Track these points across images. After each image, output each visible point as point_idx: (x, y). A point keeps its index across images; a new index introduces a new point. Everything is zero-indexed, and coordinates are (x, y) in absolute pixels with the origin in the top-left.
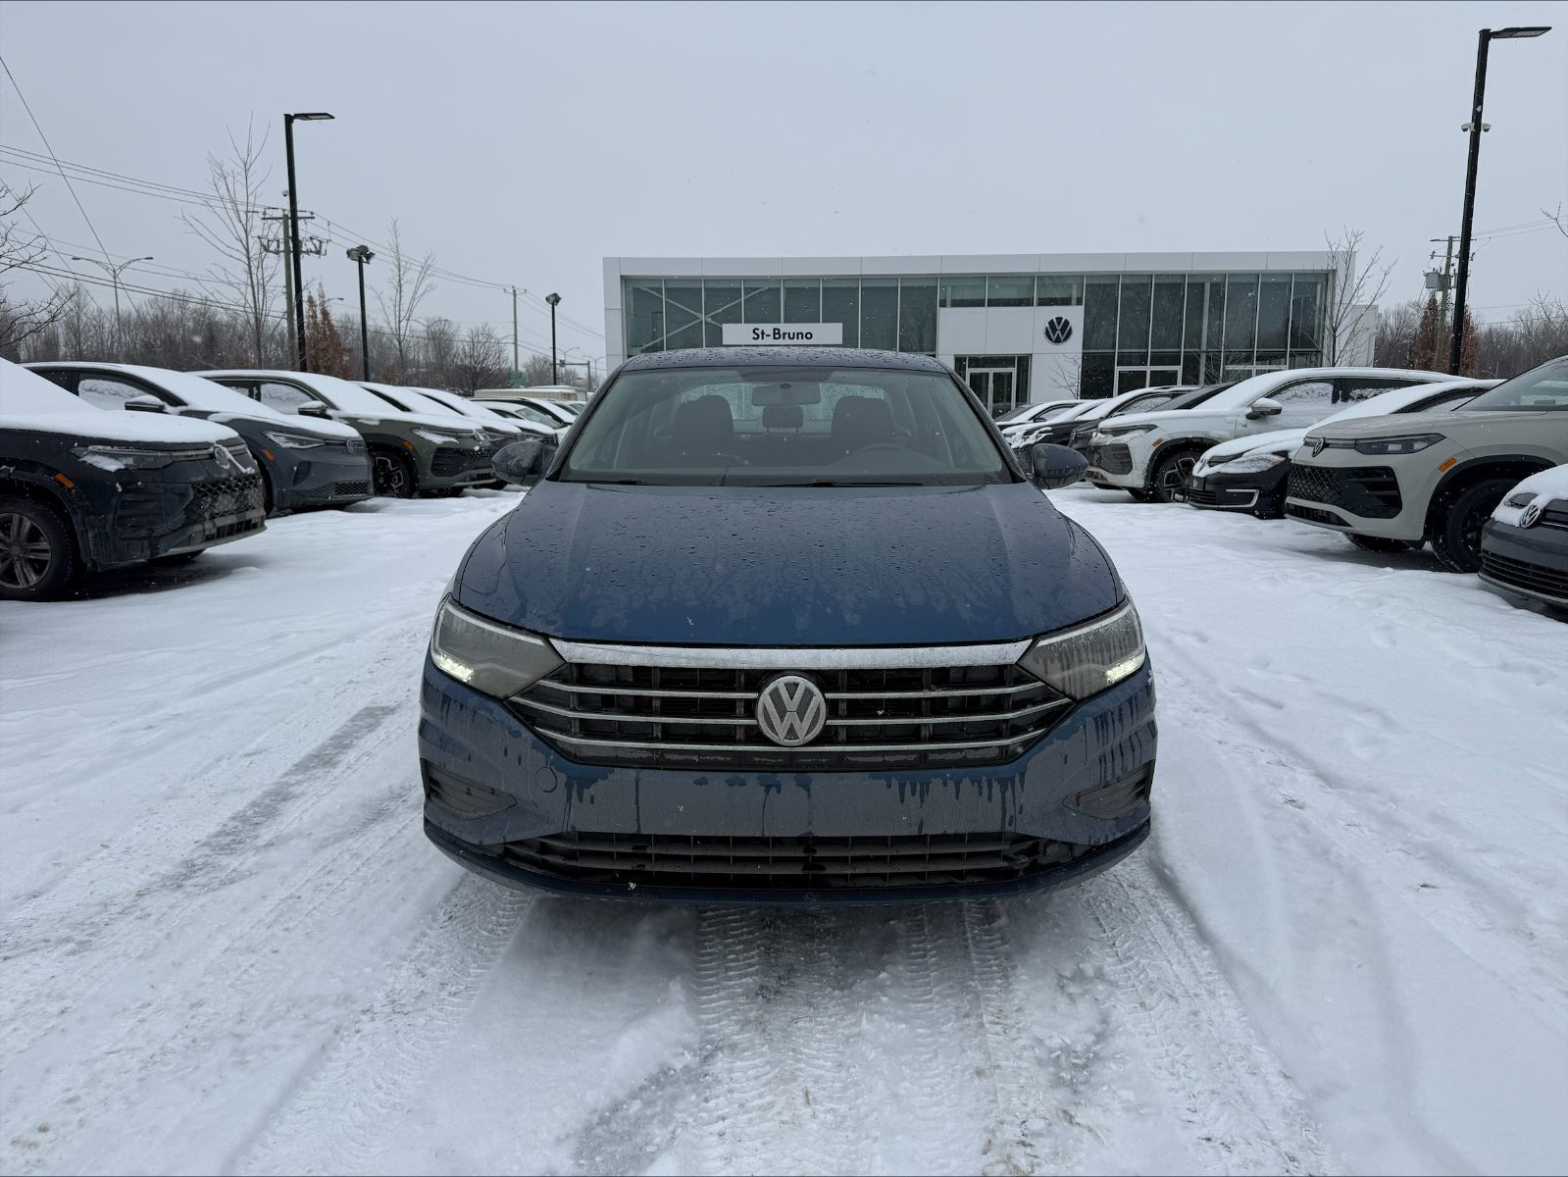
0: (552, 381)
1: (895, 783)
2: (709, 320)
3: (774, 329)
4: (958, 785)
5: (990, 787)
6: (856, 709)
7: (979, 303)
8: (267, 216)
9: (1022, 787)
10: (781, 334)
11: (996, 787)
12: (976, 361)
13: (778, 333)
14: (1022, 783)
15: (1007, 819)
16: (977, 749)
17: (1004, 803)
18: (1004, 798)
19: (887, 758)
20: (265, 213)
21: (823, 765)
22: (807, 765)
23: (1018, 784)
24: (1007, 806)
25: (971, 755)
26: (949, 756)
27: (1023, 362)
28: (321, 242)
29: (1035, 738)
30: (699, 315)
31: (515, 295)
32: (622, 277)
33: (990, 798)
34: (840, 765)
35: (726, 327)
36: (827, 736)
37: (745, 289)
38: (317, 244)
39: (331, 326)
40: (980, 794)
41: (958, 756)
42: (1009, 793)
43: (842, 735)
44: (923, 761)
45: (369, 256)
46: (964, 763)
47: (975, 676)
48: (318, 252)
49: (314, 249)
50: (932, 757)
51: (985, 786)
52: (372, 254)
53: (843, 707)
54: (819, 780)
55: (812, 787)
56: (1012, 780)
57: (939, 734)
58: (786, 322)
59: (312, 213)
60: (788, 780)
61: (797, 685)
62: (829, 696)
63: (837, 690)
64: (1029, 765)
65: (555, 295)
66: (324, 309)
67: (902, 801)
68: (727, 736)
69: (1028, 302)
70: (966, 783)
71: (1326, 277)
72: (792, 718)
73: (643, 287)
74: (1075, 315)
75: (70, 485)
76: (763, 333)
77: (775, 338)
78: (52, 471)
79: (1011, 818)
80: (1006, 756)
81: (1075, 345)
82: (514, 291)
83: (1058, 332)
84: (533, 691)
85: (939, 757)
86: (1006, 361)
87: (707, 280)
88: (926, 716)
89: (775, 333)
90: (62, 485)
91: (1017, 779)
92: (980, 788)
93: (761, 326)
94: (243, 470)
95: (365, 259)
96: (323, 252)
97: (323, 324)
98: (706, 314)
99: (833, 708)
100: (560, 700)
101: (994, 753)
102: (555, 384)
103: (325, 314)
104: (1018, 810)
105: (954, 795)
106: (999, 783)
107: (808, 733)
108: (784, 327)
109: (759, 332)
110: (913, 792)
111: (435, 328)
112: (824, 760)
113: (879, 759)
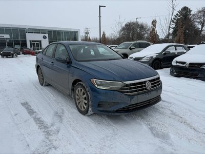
7: (32, 33)
12: (33, 41)
27: (40, 41)
36: (152, 87)
60: (149, 93)
62: (151, 83)
68: (143, 89)
69: (39, 33)
71: (77, 32)
74: (47, 35)
81: (47, 39)
83: (45, 37)
84: (121, 89)
86: (38, 41)
100: (125, 89)
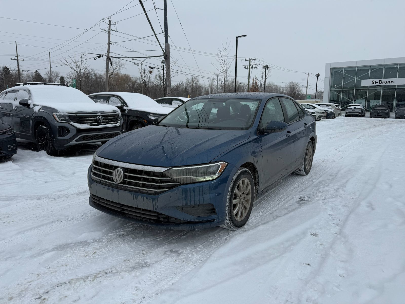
0: (315, 97)
1: (132, 195)
2: (358, 79)
3: (380, 81)
4: (144, 197)
5: (150, 200)
6: (131, 177)
8: (246, 60)
9: (157, 201)
10: (382, 82)
11: (151, 200)
13: (381, 82)
14: (157, 200)
15: (154, 208)
16: (150, 191)
17: (153, 204)
18: (153, 203)
19: (133, 189)
20: (245, 59)
21: (122, 188)
22: (120, 188)
23: (156, 200)
24: (154, 205)
25: (149, 192)
26: (144, 191)
28: (257, 65)
29: (165, 191)
30: (354, 77)
31: (308, 75)
32: (331, 68)
33: (150, 203)
34: (125, 189)
35: (362, 81)
36: (124, 182)
37: (371, 69)
38: (256, 65)
39: (257, 86)
40: (148, 201)
41: (146, 191)
42: (154, 202)
43: (127, 183)
44: (139, 191)
45: (268, 68)
46: (147, 193)
47: (156, 174)
48: (256, 68)
49: (255, 67)
50: (141, 191)
51: (149, 199)
52: (269, 67)
53: (128, 176)
54: (121, 192)
55: (119, 192)
56: (155, 199)
57: (144, 186)
58: (384, 78)
59: (256, 58)
60: (116, 190)
61: (119, 170)
62: (126, 174)
63: (127, 173)
64: (159, 197)
65: (318, 74)
66: (256, 81)
67: (133, 199)
70: (145, 198)
72: (117, 177)
73: (337, 70)
75: (146, 122)
76: (375, 82)
77: (379, 83)
78: (144, 119)
79: (155, 208)
80: (156, 193)
82: (308, 74)
85: (142, 191)
87: (358, 67)
88: (141, 181)
89: (380, 82)
90: (145, 122)
91: (156, 199)
92: (148, 199)
93: (375, 80)
94: (181, 120)
95: (267, 69)
96: (257, 67)
97: (256, 85)
98: (356, 77)
99: (125, 176)
101: (153, 192)
102: (316, 98)
103: (256, 83)
104: (157, 206)
105: (143, 200)
106: (152, 199)
107: (119, 181)
108: (383, 80)
109: (374, 82)
110: (135, 198)
111: (291, 84)
112: (123, 187)
113: (131, 189)
